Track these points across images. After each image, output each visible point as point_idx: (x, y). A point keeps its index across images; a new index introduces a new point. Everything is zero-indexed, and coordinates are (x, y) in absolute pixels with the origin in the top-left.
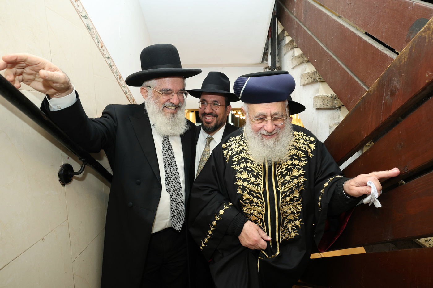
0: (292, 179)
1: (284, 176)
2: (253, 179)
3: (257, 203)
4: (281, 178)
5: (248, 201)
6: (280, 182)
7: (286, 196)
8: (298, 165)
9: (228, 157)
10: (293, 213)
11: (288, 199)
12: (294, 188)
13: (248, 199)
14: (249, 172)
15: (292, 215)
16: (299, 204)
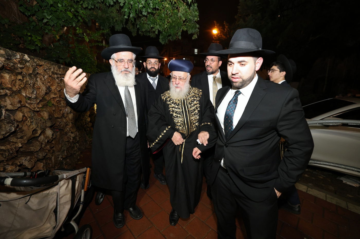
0: (194, 105)
1: (191, 104)
2: (177, 107)
3: (180, 117)
4: (189, 105)
5: (176, 117)
6: (189, 107)
7: (192, 112)
8: (196, 100)
9: (165, 99)
10: (195, 120)
11: (193, 114)
12: (195, 109)
13: (175, 116)
14: (174, 104)
15: (195, 121)
16: (198, 116)
